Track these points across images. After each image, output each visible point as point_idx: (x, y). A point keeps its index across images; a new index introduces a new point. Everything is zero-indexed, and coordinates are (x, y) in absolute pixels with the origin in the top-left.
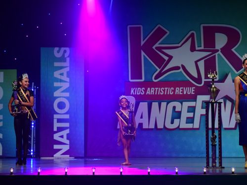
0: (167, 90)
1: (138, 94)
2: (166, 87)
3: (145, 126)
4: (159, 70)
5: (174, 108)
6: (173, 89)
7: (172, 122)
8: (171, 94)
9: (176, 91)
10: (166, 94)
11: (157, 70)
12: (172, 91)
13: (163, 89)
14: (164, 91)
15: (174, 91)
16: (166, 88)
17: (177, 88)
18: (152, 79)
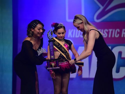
0: (112, 32)
1: (77, 36)
2: (111, 28)
3: (85, 75)
4: (102, 8)
5: (120, 53)
6: (119, 30)
7: (118, 71)
8: (116, 36)
9: (123, 33)
10: (110, 36)
11: (99, 8)
12: (118, 33)
13: (107, 30)
14: (108, 33)
15: (120, 33)
16: (110, 30)
17: (123, 30)
18: (93, 19)
